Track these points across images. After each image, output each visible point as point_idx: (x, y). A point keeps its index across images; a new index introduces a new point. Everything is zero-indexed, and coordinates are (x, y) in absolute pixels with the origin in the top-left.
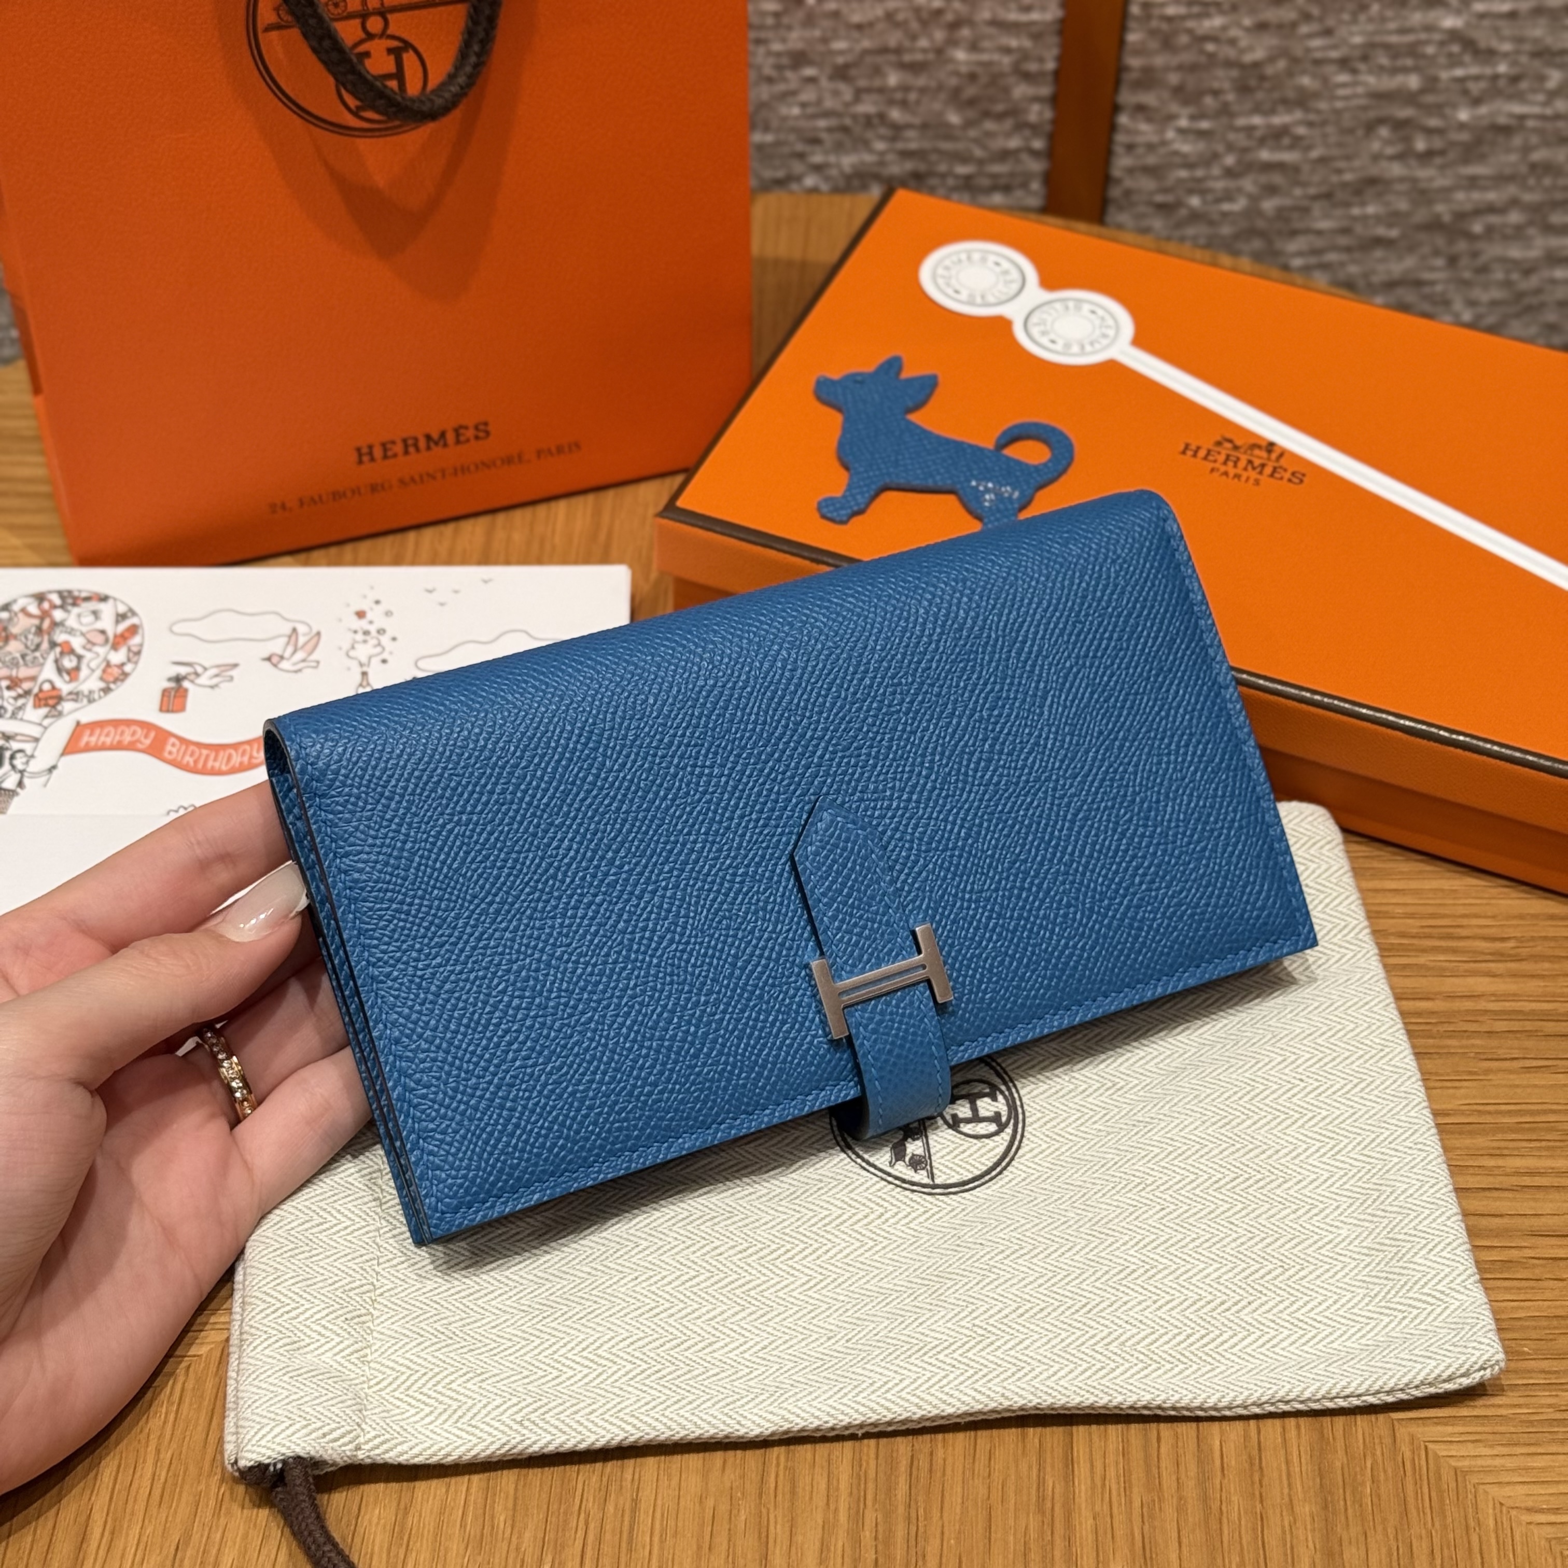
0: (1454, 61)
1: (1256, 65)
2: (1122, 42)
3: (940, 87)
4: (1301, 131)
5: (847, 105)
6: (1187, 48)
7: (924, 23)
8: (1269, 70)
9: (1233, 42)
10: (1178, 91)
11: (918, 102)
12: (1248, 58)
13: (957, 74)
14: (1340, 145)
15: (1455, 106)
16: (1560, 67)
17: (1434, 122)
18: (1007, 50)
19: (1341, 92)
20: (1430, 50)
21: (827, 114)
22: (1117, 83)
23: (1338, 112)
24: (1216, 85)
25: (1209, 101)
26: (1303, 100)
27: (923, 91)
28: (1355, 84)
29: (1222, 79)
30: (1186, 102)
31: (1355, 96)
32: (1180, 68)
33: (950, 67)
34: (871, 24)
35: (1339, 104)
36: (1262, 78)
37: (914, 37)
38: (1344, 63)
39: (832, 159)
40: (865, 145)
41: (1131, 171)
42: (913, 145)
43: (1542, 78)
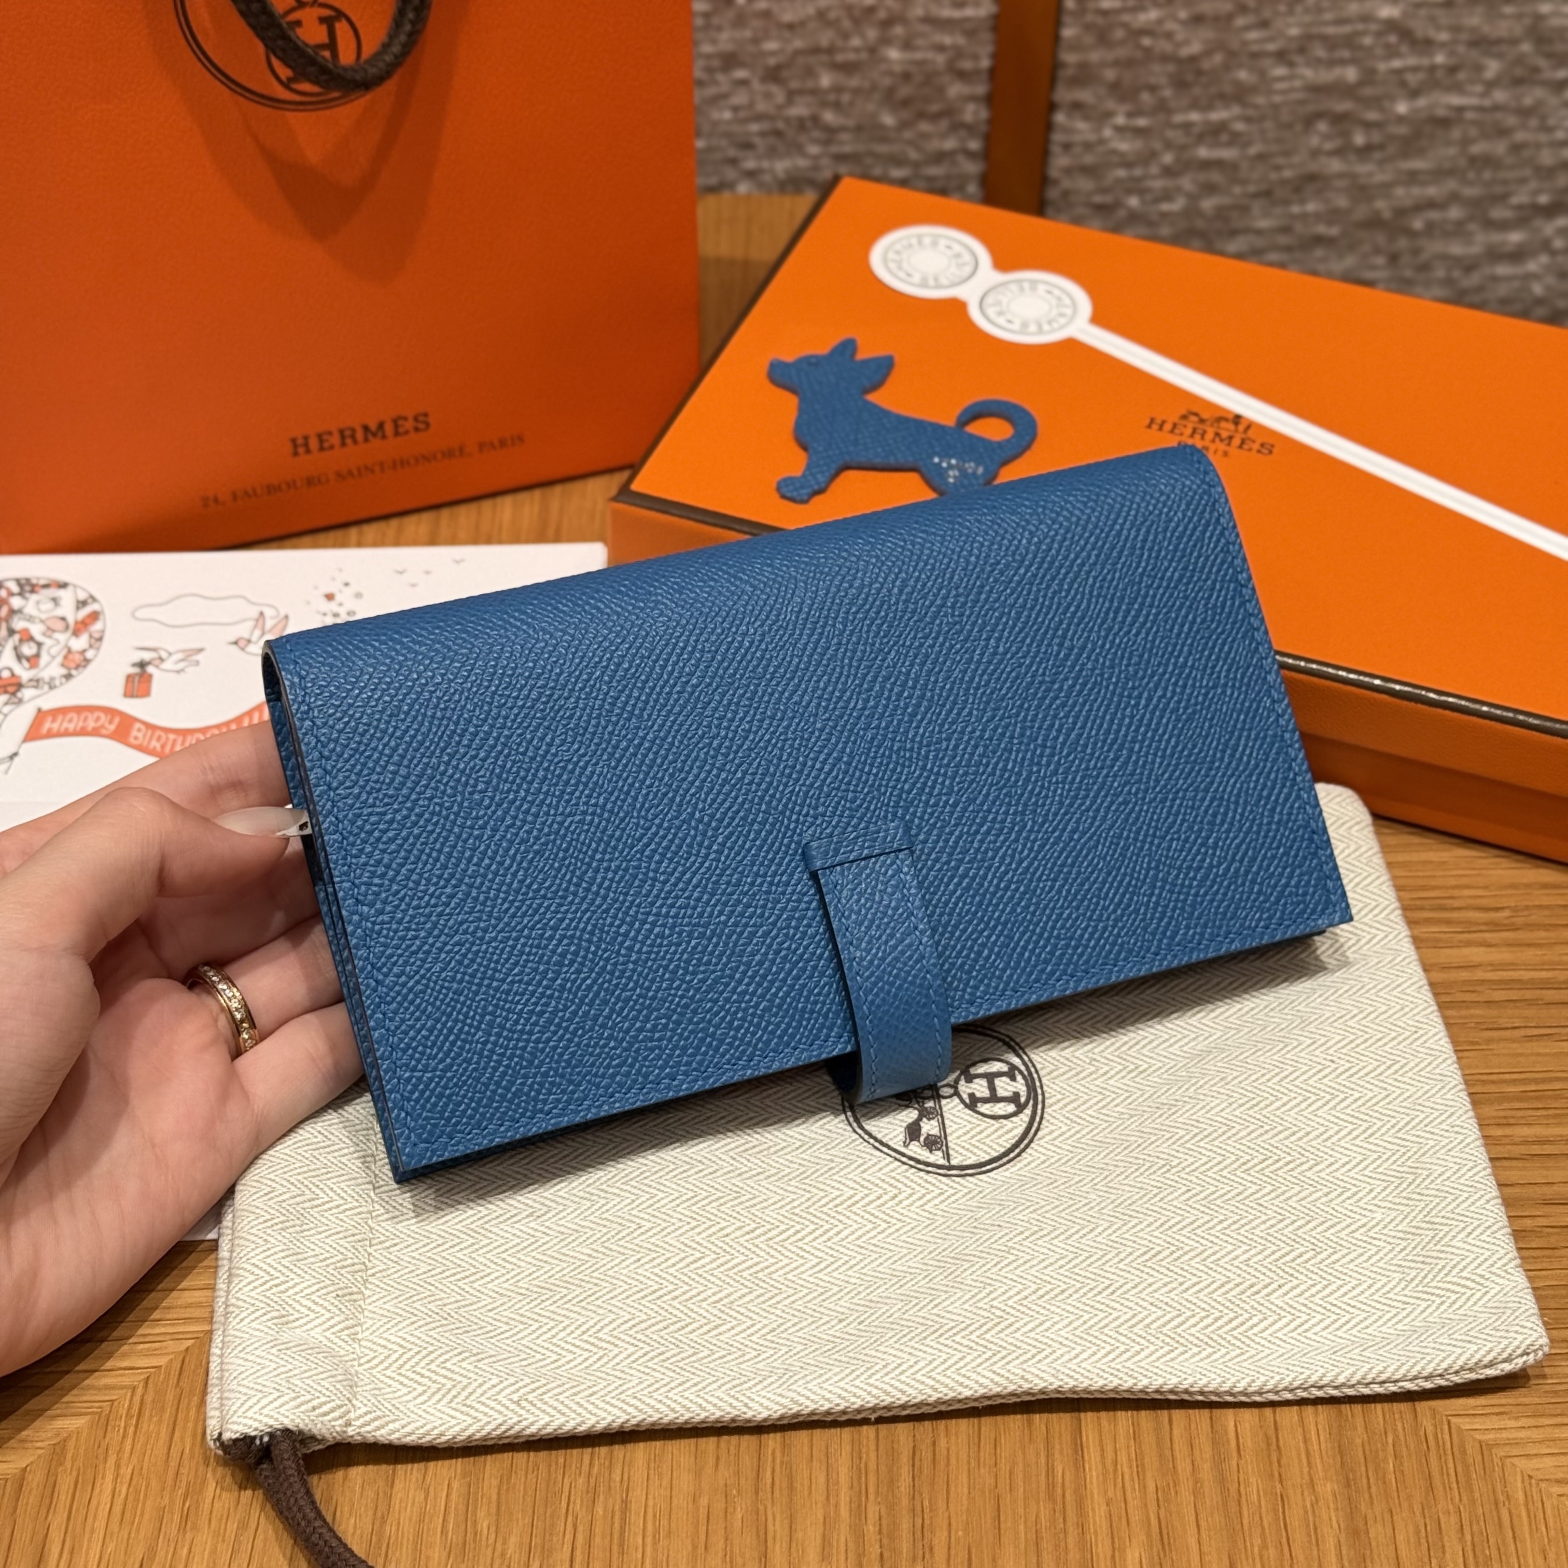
0: (1392, 52)
1: (1193, 59)
2: (1056, 39)
3: (874, 88)
4: (1240, 126)
5: (780, 107)
6: (1123, 42)
7: (856, 21)
8: (1206, 65)
9: (1169, 36)
10: (1115, 87)
11: (852, 104)
12: (1185, 52)
13: (890, 73)
14: (1278, 141)
15: (1392, 98)
16: (1499, 56)
17: (1372, 115)
18: (941, 48)
19: (1279, 86)
20: (1367, 41)
21: (759, 118)
22: (1053, 80)
23: (1276, 107)
24: (1153, 80)
25: (1145, 97)
26: (1240, 95)
27: (857, 92)
28: (1291, 77)
29: (1159, 74)
30: (1123, 99)
31: (1292, 90)
32: (1116, 63)
33: (883, 67)
34: (802, 24)
35: (1277, 99)
36: (1199, 73)
37: (846, 36)
38: (1281, 56)
39: (765, 164)
40: (799, 149)
41: (1068, 171)
42: (847, 149)
43: (1479, 69)
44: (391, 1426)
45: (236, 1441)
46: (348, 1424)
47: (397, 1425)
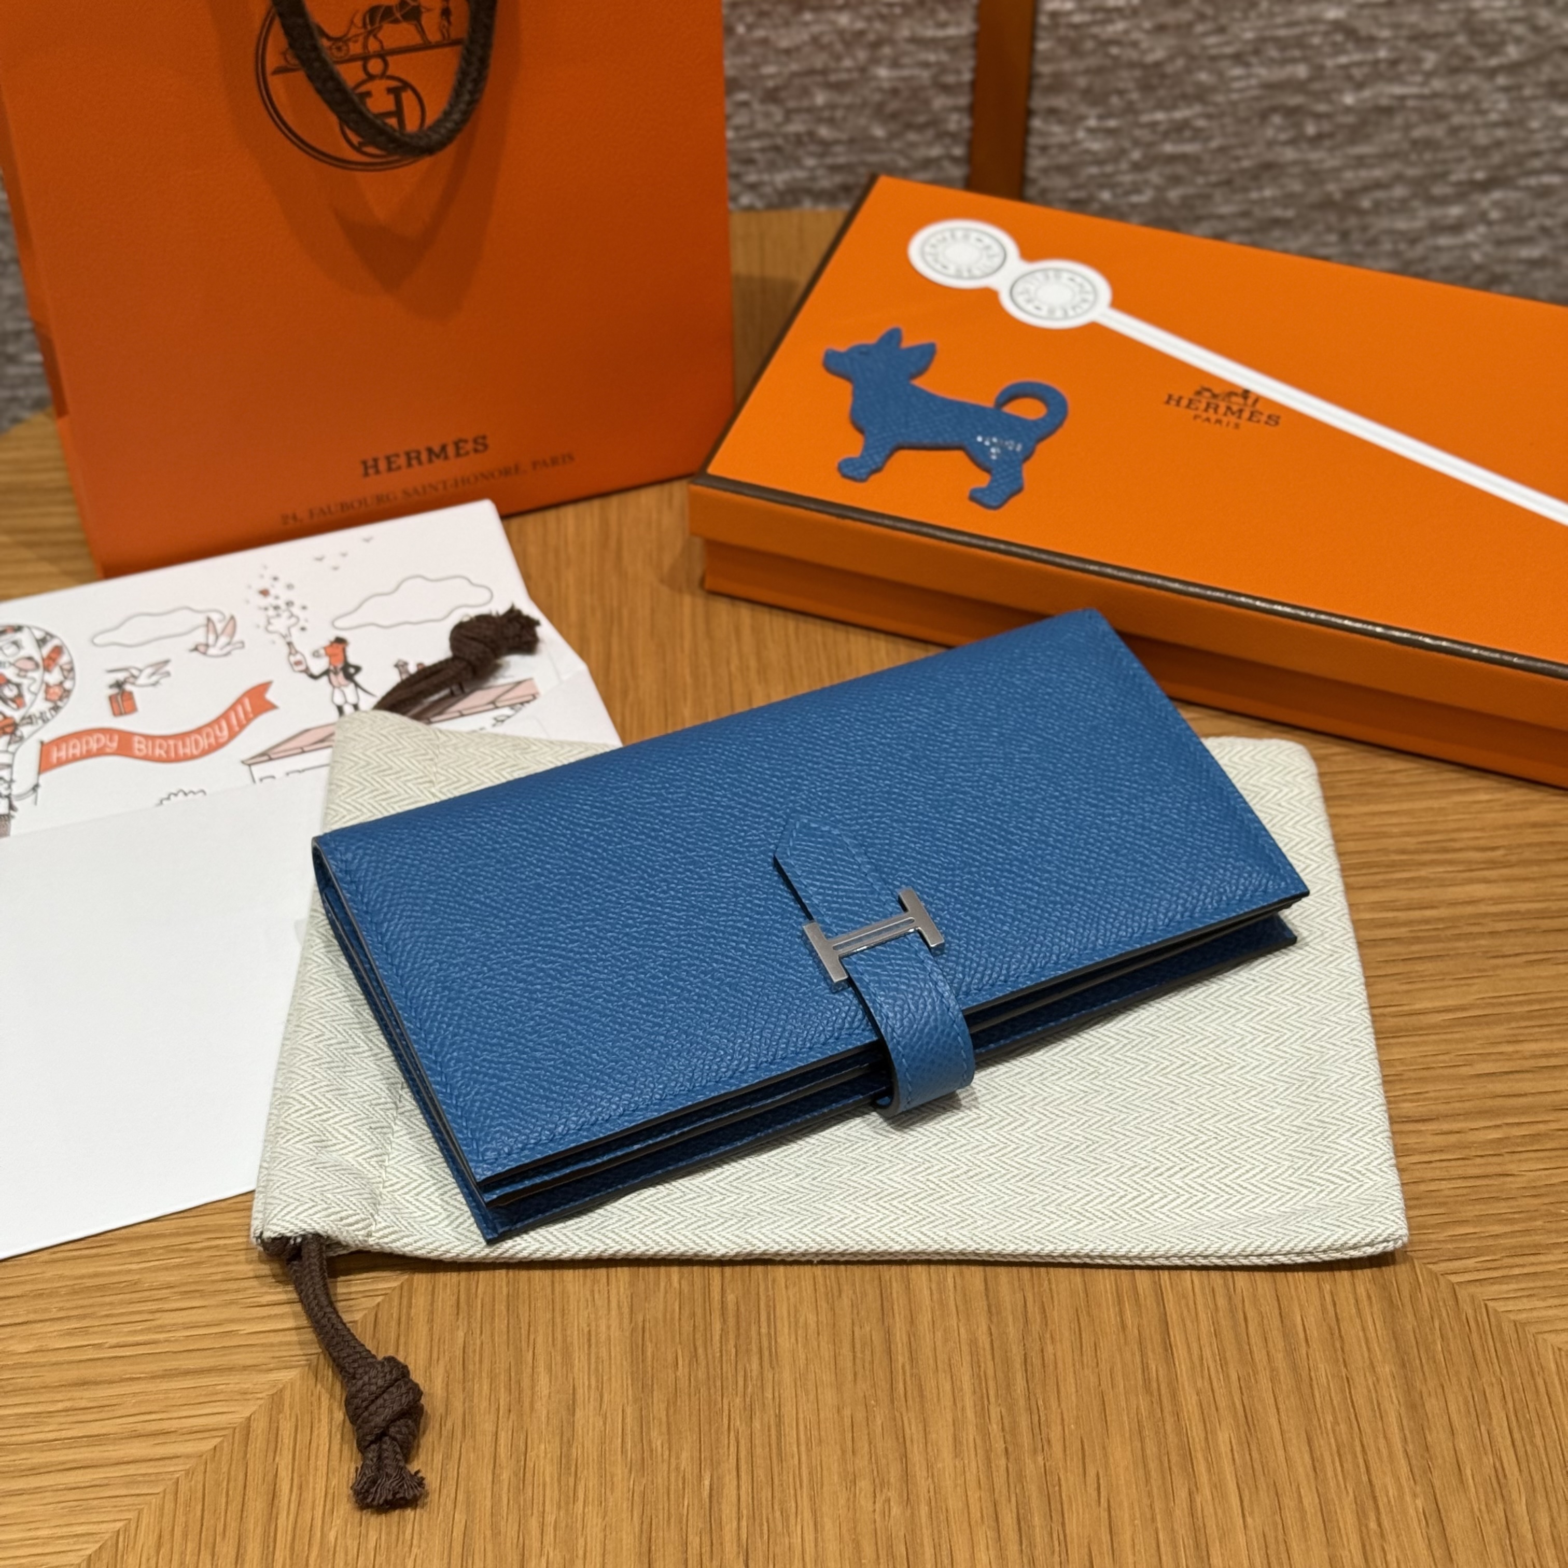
0: (1338, 50)
1: (1158, 64)
2: (1032, 51)
3: (864, 104)
4: (1201, 123)
5: (778, 125)
6: (1093, 52)
7: (848, 45)
8: (1169, 69)
9: (1135, 44)
10: (1087, 94)
11: (844, 119)
12: (1150, 58)
13: (880, 90)
14: (1237, 134)
15: (1340, 91)
16: (1436, 49)
17: (1322, 108)
18: (926, 65)
19: (1237, 85)
20: (1316, 40)
21: (759, 135)
22: (1029, 89)
23: (1234, 104)
24: (1121, 85)
25: (1115, 100)
26: (1201, 95)
27: (849, 108)
28: (1248, 76)
29: (1126, 79)
30: (1094, 103)
31: (1249, 88)
32: (1087, 71)
33: (873, 84)
34: (798, 49)
35: (1235, 96)
36: (1163, 76)
37: (838, 58)
38: (1238, 58)
39: (766, 177)
40: (797, 162)
41: (1045, 171)
42: (841, 160)
43: (1418, 60)
44: (406, 1240)
45: (274, 1239)
46: (369, 1235)
47: (410, 1240)
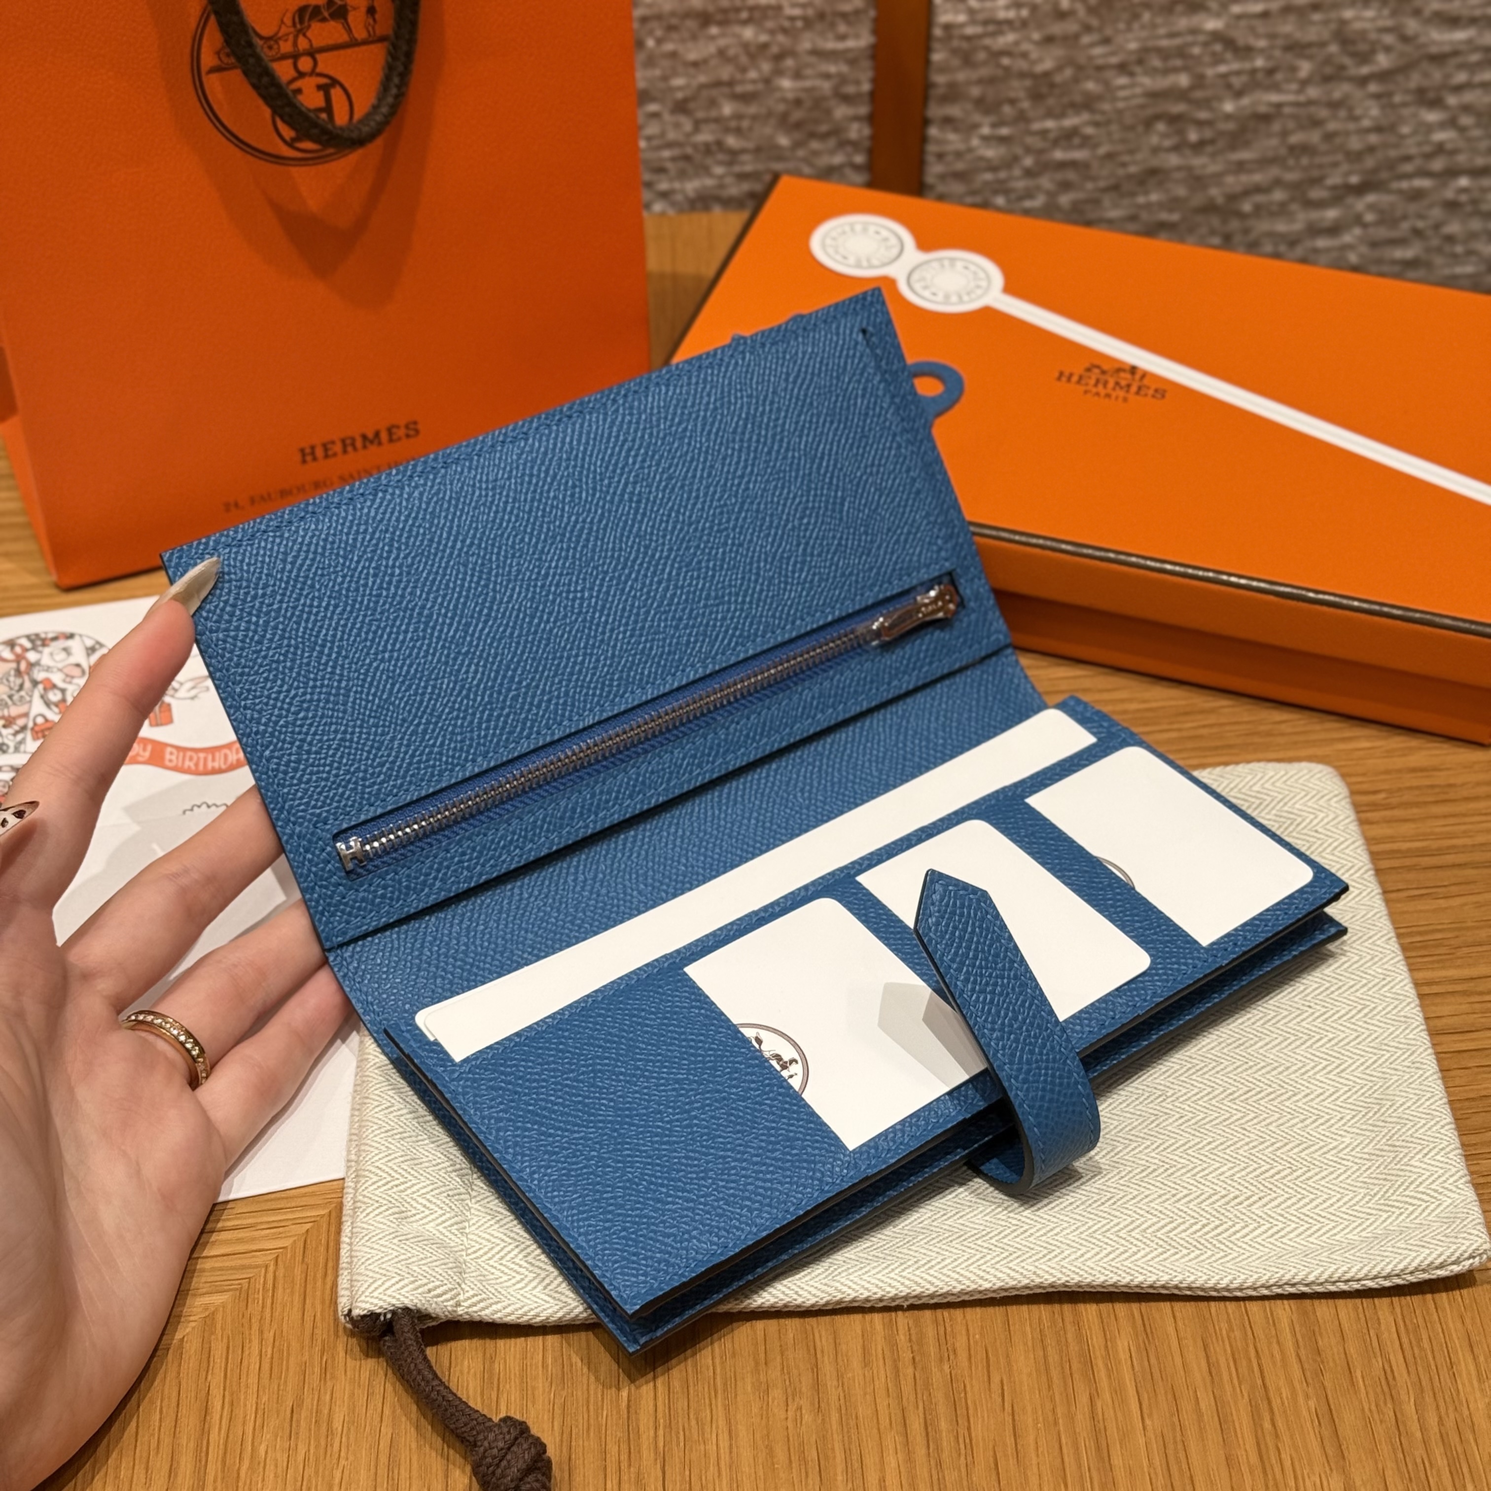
0: (1218, 60)
1: (1047, 74)
2: (927, 62)
3: (770, 114)
4: (1089, 130)
5: (688, 135)
6: (985, 63)
7: (752, 57)
8: (1058, 79)
9: (1025, 55)
10: (980, 103)
11: (750, 129)
12: (1040, 68)
13: (784, 100)
14: (1123, 141)
15: (1220, 99)
16: (1310, 58)
17: (1203, 115)
18: (827, 76)
19: (1122, 94)
20: (1196, 51)
21: (670, 145)
22: (925, 100)
23: (1120, 112)
24: (1012, 94)
25: (1007, 109)
26: (1088, 103)
27: (754, 118)
28: (1132, 86)
29: (1018, 88)
30: (987, 112)
31: (1134, 96)
32: (980, 81)
33: (778, 95)
34: (705, 61)
35: (1121, 105)
36: (1052, 86)
37: (744, 70)
38: (1123, 68)
39: (677, 185)
40: (706, 171)
41: (942, 177)
42: (748, 168)
43: (1293, 69)
